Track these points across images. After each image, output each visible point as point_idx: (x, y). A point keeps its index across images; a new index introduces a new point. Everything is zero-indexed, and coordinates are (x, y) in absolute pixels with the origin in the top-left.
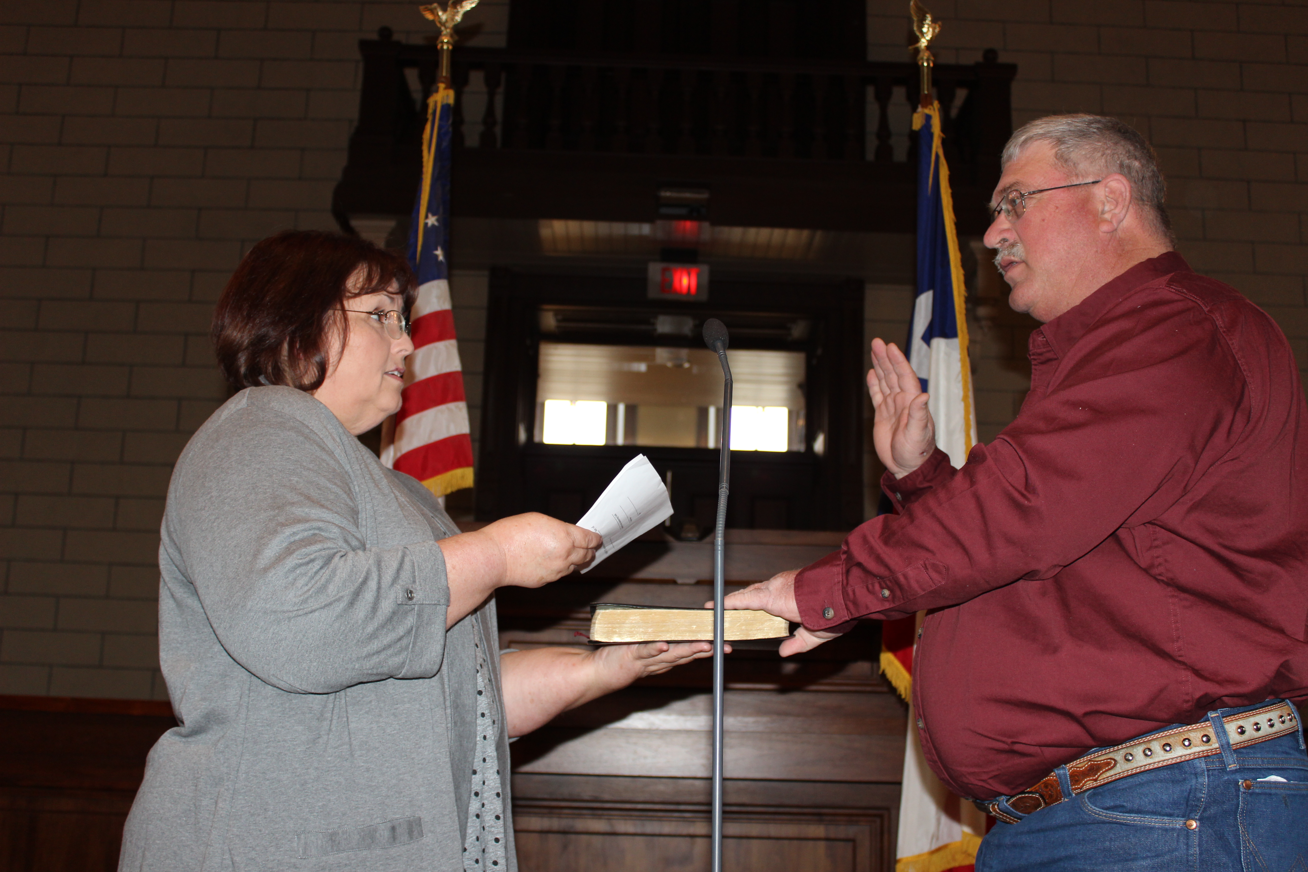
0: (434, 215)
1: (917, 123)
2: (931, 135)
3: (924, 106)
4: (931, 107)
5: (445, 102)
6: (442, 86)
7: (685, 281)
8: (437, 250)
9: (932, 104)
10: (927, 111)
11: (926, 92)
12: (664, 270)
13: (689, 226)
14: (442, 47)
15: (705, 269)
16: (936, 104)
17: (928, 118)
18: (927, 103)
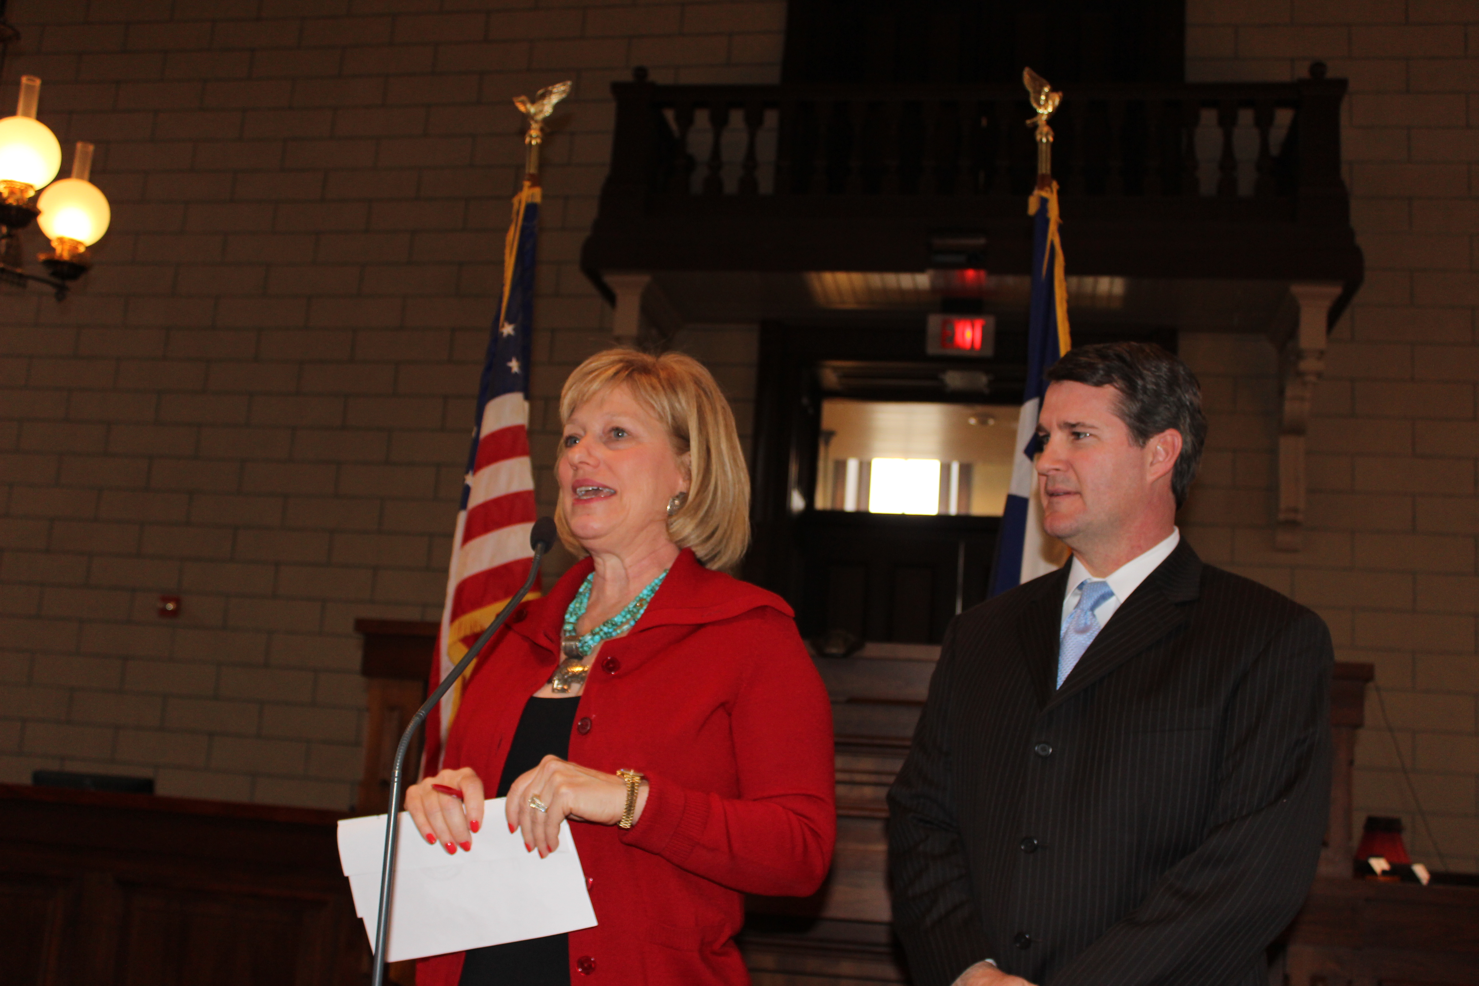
0: (510, 323)
1: (1033, 207)
2: (1047, 221)
3: (1042, 188)
4: (1048, 189)
5: (530, 201)
6: (527, 184)
7: (968, 334)
8: (510, 360)
9: (1050, 186)
10: (1044, 194)
11: (1044, 171)
12: (945, 323)
13: (970, 274)
14: (530, 142)
15: (991, 320)
16: (1055, 185)
17: (1044, 202)
18: (1044, 184)
